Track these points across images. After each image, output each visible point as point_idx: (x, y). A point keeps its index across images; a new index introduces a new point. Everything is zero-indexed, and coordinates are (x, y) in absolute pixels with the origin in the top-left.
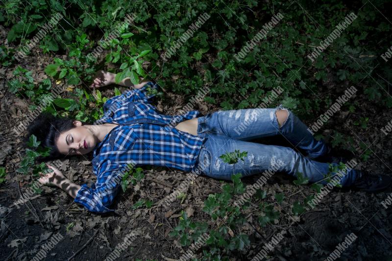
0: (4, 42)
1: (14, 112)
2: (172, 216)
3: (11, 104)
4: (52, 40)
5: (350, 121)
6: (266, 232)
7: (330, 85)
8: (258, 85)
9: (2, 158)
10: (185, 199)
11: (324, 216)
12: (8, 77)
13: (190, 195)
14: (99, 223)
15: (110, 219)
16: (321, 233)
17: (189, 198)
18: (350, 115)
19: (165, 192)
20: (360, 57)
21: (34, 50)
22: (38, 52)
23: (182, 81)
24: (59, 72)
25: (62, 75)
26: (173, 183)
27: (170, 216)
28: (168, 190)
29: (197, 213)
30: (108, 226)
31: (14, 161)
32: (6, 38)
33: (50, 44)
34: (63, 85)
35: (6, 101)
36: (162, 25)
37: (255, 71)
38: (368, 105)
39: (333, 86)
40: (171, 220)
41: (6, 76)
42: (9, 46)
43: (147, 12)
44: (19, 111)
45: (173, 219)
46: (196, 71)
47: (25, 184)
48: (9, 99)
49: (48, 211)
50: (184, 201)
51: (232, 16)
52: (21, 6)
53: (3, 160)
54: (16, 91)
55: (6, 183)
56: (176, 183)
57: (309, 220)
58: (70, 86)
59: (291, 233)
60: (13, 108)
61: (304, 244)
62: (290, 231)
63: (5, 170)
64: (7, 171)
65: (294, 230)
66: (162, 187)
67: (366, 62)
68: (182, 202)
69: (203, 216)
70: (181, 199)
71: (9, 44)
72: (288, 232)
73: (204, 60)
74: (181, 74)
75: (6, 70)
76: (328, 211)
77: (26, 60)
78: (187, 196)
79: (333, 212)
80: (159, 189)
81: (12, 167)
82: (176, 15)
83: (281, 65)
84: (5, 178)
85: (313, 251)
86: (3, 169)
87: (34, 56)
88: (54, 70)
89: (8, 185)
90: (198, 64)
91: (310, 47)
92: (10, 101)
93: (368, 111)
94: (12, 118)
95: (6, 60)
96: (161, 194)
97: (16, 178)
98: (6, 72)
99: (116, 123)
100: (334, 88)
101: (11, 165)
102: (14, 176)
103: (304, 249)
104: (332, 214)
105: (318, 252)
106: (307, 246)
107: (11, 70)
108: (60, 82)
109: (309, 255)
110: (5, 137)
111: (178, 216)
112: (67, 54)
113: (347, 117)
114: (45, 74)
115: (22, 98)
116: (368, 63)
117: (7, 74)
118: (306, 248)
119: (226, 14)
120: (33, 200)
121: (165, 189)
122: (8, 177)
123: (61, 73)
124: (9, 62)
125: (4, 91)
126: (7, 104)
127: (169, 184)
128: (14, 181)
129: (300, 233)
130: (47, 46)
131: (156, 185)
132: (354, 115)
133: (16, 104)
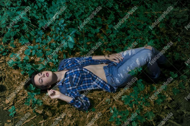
0: (1, 44)
1: (13, 77)
2: (106, 112)
3: (11, 73)
4: (25, 38)
5: (179, 46)
6: (157, 109)
7: (164, 31)
8: (131, 37)
9: (12, 101)
10: (110, 101)
11: (184, 95)
12: (7, 61)
13: (112, 99)
14: (70, 124)
15: (75, 120)
16: (185, 103)
17: (112, 101)
18: (178, 43)
19: (99, 100)
20: (180, 11)
21: (17, 45)
22: (19, 45)
23: (92, 44)
24: (32, 53)
25: (33, 54)
26: (102, 95)
27: (105, 112)
28: (100, 99)
29: (118, 107)
30: (75, 124)
31: (18, 101)
32: (2, 42)
33: (24, 40)
34: (35, 59)
35: (8, 72)
36: (79, 18)
37: (128, 31)
38: (185, 37)
39: (166, 31)
40: (106, 114)
41: (5, 60)
42: (4, 45)
43: (70, 13)
44: (16, 76)
45: (107, 113)
46: (98, 38)
47: (26, 112)
48: (9, 71)
49: (42, 123)
50: (110, 103)
51: (111, 6)
52: (7, 22)
53: (12, 102)
54: (12, 66)
55: (17, 113)
56: (103, 94)
57: (176, 98)
58: (38, 58)
59: (170, 107)
60: (12, 75)
61: (178, 111)
62: (168, 106)
63: (15, 107)
64: (16, 107)
65: (171, 105)
66: (96, 98)
67: (184, 13)
68: (109, 104)
69: (122, 108)
70: (108, 102)
71: (4, 44)
72: (168, 107)
73: (101, 32)
74: (91, 41)
75: (5, 57)
76: (184, 91)
77: (14, 50)
78: (111, 100)
79: (187, 92)
80: (95, 99)
81: (18, 104)
82: (84, 11)
83: (141, 25)
84: (15, 111)
85: (184, 114)
86: (14, 106)
87: (17, 47)
88: (28, 52)
89: (18, 114)
90: (98, 34)
91: (153, 13)
92: (10, 72)
93: (186, 39)
94: (13, 80)
95: (4, 52)
96: (97, 102)
97: (21, 110)
98: (5, 58)
99: (65, 69)
100: (167, 32)
101: (17, 104)
102: (20, 109)
103: (179, 113)
104: (187, 93)
105: (187, 113)
106: (180, 112)
107: (7, 57)
108: (33, 57)
109: (182, 116)
110: (11, 91)
111: (109, 111)
112: (33, 43)
113: (177, 45)
114: (25, 55)
115: (16, 69)
116: (185, 13)
117: (6, 59)
118: (180, 113)
119: (109, 6)
120: (33, 119)
121: (99, 98)
122: (17, 110)
123: (33, 53)
124: (6, 53)
125: (6, 68)
126: (9, 74)
127: (100, 96)
128: (20, 112)
129: (174, 106)
130: (23, 41)
131: (94, 98)
132: (181, 43)
133: (13, 73)
